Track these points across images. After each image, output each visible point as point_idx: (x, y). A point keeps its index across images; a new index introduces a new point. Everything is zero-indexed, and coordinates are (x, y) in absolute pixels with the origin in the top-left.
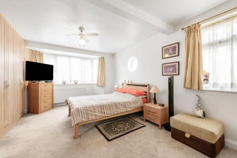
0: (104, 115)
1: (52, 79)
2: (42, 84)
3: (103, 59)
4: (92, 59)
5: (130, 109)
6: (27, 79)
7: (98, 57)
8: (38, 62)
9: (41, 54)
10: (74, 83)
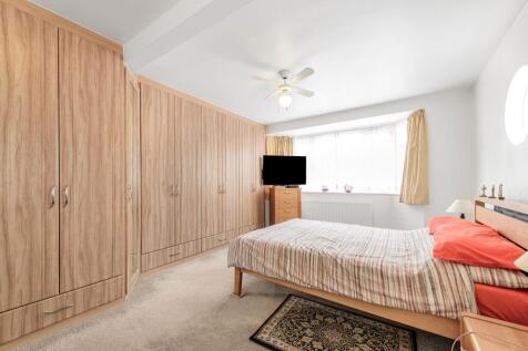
0: (282, 274)
1: (304, 182)
2: (281, 191)
3: (420, 115)
4: (393, 125)
5: (377, 300)
6: (265, 183)
7: (406, 114)
8: (286, 154)
9: (290, 140)
10: (343, 191)
